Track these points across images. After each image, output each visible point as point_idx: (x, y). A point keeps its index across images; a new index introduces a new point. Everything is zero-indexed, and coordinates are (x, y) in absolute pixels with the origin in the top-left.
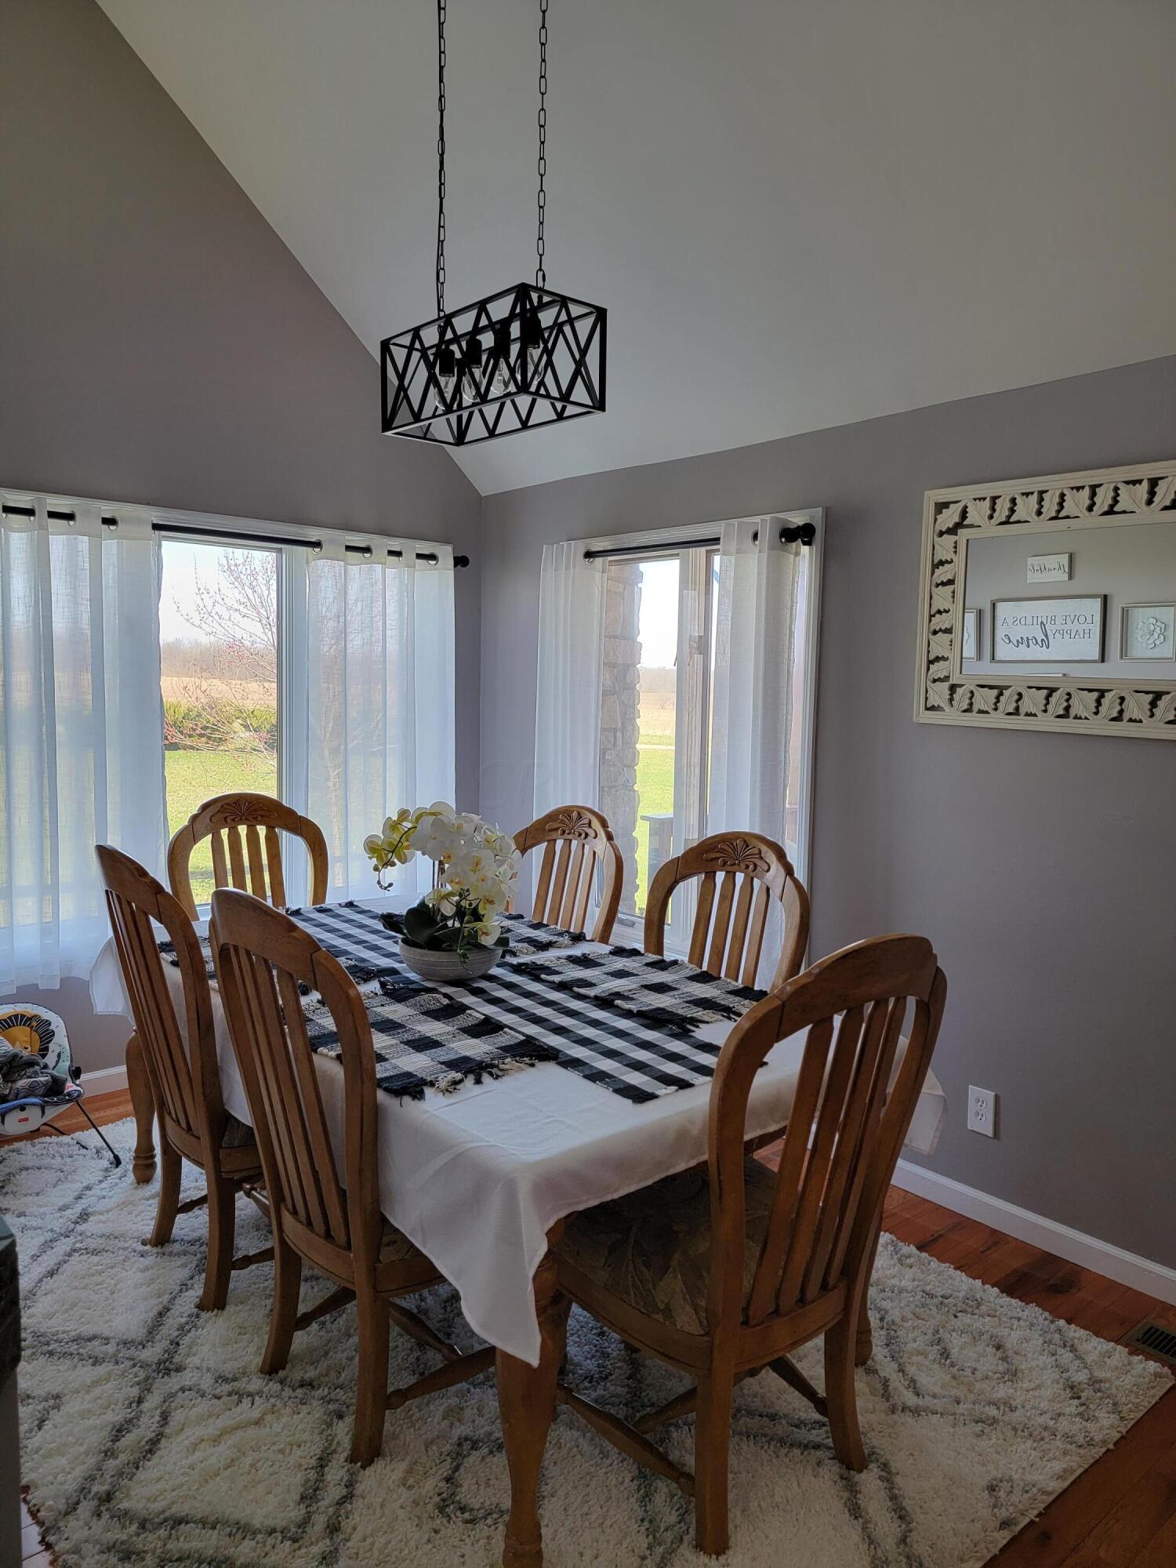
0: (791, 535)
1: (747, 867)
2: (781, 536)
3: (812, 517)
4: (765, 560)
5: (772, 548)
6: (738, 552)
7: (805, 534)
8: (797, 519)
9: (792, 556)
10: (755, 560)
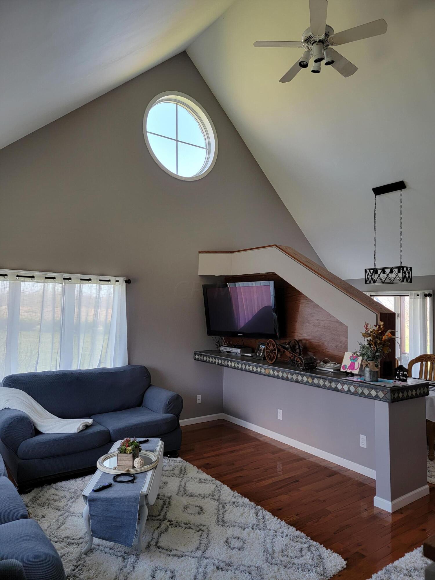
0: (426, 296)
1: (431, 361)
2: (424, 296)
3: (430, 292)
4: (422, 301)
5: (423, 298)
6: (414, 298)
7: (430, 295)
8: (427, 292)
9: (426, 300)
10: (419, 300)
